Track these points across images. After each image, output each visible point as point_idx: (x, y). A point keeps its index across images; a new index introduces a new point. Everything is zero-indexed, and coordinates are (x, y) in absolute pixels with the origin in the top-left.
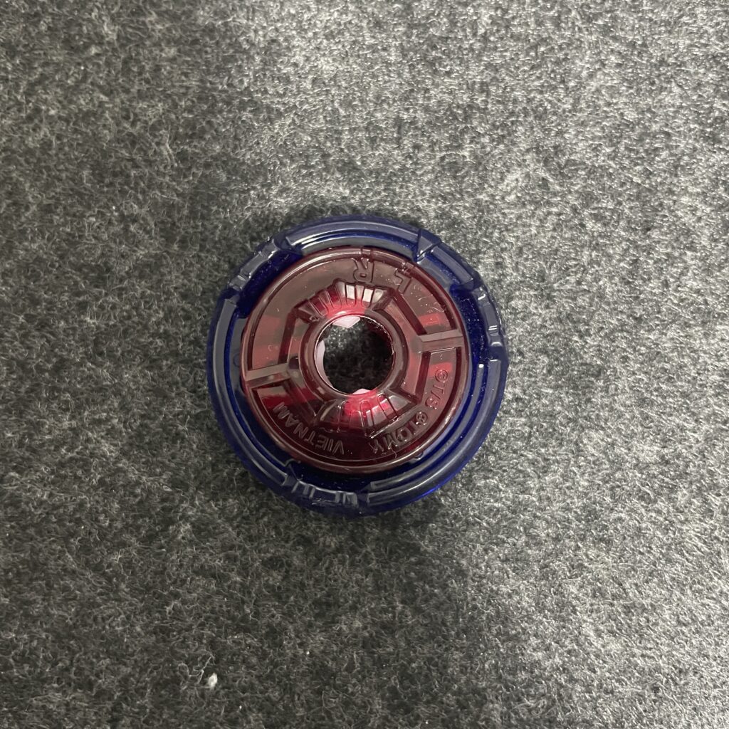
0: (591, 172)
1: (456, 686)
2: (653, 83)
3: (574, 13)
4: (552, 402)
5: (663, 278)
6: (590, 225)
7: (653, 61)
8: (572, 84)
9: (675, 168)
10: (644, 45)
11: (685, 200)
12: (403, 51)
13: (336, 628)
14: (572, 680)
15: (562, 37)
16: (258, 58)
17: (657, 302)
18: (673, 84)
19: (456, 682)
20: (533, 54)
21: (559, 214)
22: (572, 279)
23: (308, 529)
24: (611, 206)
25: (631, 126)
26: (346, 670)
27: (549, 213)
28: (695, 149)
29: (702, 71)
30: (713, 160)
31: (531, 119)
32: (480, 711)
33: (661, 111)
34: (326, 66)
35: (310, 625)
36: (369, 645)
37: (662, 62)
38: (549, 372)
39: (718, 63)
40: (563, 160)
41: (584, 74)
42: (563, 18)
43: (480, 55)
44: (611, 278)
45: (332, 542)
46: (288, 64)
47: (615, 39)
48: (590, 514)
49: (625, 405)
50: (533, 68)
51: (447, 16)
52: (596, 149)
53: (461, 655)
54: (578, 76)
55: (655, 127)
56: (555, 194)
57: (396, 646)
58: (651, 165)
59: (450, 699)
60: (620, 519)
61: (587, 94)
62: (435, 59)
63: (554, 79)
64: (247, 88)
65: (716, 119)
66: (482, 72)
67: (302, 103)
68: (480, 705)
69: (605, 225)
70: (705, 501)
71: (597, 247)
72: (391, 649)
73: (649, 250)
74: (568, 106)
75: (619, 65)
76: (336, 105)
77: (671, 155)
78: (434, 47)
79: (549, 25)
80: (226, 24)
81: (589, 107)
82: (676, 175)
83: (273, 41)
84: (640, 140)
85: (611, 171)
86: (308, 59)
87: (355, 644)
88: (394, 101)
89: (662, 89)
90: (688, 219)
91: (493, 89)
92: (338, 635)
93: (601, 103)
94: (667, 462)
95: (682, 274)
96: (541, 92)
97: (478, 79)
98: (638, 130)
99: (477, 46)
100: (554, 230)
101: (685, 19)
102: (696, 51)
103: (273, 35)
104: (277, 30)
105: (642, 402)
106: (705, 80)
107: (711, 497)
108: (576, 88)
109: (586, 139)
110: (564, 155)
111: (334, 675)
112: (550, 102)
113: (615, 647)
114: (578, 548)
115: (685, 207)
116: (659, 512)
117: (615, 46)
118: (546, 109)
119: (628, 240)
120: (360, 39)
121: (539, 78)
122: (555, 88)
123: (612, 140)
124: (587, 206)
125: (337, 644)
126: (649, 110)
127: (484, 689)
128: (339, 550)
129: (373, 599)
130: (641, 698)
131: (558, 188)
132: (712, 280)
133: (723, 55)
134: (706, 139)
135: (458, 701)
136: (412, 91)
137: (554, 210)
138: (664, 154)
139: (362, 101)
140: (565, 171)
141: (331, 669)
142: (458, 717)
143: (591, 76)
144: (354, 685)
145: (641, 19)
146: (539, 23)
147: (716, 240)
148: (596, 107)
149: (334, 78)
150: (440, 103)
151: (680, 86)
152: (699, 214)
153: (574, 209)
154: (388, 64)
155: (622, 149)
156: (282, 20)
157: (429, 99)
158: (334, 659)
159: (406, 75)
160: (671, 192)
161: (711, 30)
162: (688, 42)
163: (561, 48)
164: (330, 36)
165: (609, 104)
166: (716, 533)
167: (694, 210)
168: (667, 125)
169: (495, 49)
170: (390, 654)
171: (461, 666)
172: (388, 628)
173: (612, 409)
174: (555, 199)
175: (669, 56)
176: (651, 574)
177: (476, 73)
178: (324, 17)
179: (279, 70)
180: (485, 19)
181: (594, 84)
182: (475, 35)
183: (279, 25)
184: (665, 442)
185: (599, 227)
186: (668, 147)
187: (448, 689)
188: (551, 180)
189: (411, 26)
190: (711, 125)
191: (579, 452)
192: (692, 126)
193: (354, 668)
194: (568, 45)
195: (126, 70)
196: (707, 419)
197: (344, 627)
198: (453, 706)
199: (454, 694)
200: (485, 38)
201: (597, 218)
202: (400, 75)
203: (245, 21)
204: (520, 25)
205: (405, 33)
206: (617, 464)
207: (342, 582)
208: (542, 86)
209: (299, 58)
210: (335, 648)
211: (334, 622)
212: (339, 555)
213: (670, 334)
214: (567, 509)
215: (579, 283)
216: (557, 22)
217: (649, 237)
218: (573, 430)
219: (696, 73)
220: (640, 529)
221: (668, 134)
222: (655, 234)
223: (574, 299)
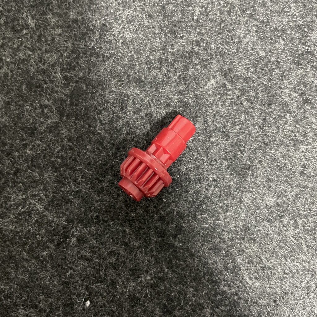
0: (245, 79)
1: (191, 302)
2: (272, 39)
3: (236, 8)
4: (229, 181)
5: (277, 126)
6: (244, 103)
7: (272, 29)
8: (236, 41)
9: (282, 77)
10: (268, 22)
11: (286, 91)
12: (161, 28)
13: (139, 280)
14: (239, 298)
15: (232, 19)
16: (97, 33)
17: (274, 136)
18: (281, 39)
19: (191, 300)
20: (219, 27)
21: (231, 99)
22: (237, 128)
23: (126, 239)
24: (254, 95)
25: (262, 59)
26: (144, 297)
27: (227, 99)
28: (290, 68)
29: (293, 33)
30: (298, 73)
31: (218, 57)
32: (201, 312)
33: (275, 52)
34: (128, 36)
35: (128, 279)
36: (154, 286)
37: (276, 29)
38: (228, 168)
39: (300, 29)
40: (232, 75)
41: (242, 36)
42: (232, 11)
43: (195, 29)
44: (254, 126)
45: (137, 244)
46: (111, 35)
47: (255, 19)
48: (246, 229)
49: (260, 181)
50: (219, 33)
51: (181, 12)
52: (247, 70)
53: (193, 289)
54: (239, 37)
55: (273, 59)
56: (229, 90)
57: (165, 287)
58: (271, 76)
59: (188, 308)
60: (259, 230)
61: (243, 45)
62: (176, 31)
63: (228, 39)
64: (93, 47)
65: (299, 54)
66: (197, 36)
67: (117, 53)
68: (201, 310)
69: (251, 103)
70: (296, 221)
71: (247, 113)
72: (163, 288)
73: (270, 114)
74: (234, 51)
75: (257, 32)
76: (133, 53)
77: (280, 71)
78: (175, 26)
79: (226, 14)
80: (82, 18)
81: (244, 51)
82: (282, 80)
83: (104, 25)
84: (266, 65)
85: (254, 79)
86: (119, 33)
87: (147, 286)
88: (158, 50)
89: (276, 42)
90: (288, 99)
91: (202, 44)
92: (140, 283)
93: (249, 49)
94: (279, 206)
95: (285, 124)
96: (223, 45)
97: (195, 39)
98: (266, 60)
99: (194, 24)
100: (229, 106)
101: (286, 9)
102: (291, 24)
103: (104, 22)
104: (105, 20)
105: (268, 180)
106: (295, 37)
107: (298, 220)
108: (238, 42)
109: (242, 65)
110: (233, 72)
111: (139, 299)
112: (227, 49)
113: (257, 284)
114: (241, 243)
115: (286, 94)
116: (276, 227)
117: (255, 23)
118: (225, 52)
119: (261, 110)
120: (142, 23)
121: (221, 38)
122: (229, 43)
123: (254, 66)
124: (243, 95)
125: (140, 287)
126: (270, 51)
127: (203, 303)
128: (140, 247)
129: (155, 267)
130: (269, 305)
131: (230, 87)
132: (298, 126)
133: (303, 25)
134: (295, 63)
135: (192, 308)
136: (166, 46)
137: (229, 97)
138: (277, 71)
139: (144, 51)
140: (233, 80)
141: (138, 297)
142: (192, 315)
143: (245, 37)
144: (148, 303)
145: (267, 10)
146: (221, 13)
147: (300, 108)
148: (247, 51)
149: (131, 41)
150: (178, 51)
151: (284, 40)
152: (292, 97)
153: (238, 97)
154: (155, 34)
155: (258, 69)
156: (107, 15)
157: (173, 49)
158: (139, 293)
159: (163, 38)
160: (280, 88)
161: (297, 14)
162: (287, 20)
163: (231, 25)
164: (129, 22)
165: (252, 49)
166: (300, 235)
167: (290, 95)
168: (278, 58)
169: (202, 26)
170: (162, 290)
171: (193, 294)
172: (162, 279)
173: (255, 184)
174: (229, 93)
175: (279, 27)
176: (273, 253)
177: (194, 37)
178: (126, 13)
179: (107, 38)
180: (197, 12)
181: (246, 40)
182: (193, 19)
183: (106, 17)
184: (278, 197)
185: (249, 104)
186: (279, 68)
187: (187, 304)
188: (228, 84)
189: (165, 16)
190: (298, 57)
191: (241, 202)
192: (289, 58)
193: (147, 296)
194: (234, 23)
195: (39, 40)
196: (297, 186)
197: (143, 279)
198: (190, 311)
199: (190, 306)
200: (198, 21)
201: (248, 100)
202: (160, 39)
203: (91, 16)
204: (213, 14)
205: (162, 20)
206: (258, 207)
207: (141, 261)
208: (223, 42)
209: (116, 33)
210: (139, 288)
211: (138, 277)
212: (140, 249)
213: (280, 150)
214: (236, 226)
215: (240, 129)
216: (229, 12)
217: (270, 108)
218: (238, 193)
219: (291, 34)
220: (268, 234)
221: (278, 62)
222: (273, 106)
223: (238, 136)
